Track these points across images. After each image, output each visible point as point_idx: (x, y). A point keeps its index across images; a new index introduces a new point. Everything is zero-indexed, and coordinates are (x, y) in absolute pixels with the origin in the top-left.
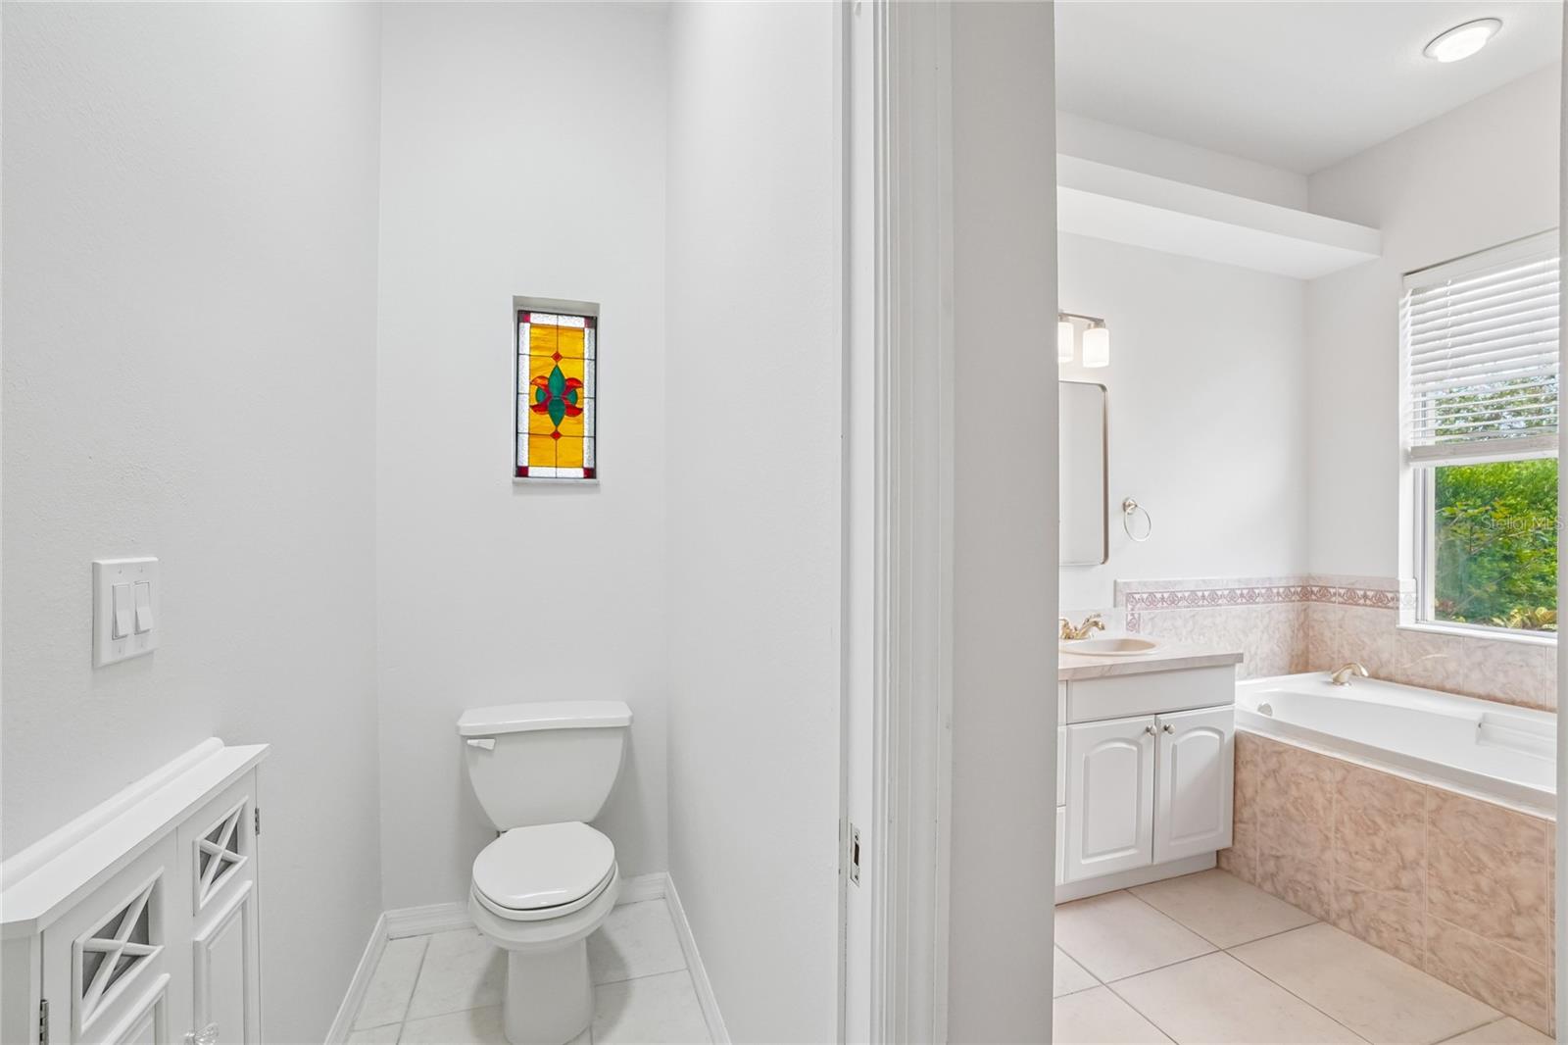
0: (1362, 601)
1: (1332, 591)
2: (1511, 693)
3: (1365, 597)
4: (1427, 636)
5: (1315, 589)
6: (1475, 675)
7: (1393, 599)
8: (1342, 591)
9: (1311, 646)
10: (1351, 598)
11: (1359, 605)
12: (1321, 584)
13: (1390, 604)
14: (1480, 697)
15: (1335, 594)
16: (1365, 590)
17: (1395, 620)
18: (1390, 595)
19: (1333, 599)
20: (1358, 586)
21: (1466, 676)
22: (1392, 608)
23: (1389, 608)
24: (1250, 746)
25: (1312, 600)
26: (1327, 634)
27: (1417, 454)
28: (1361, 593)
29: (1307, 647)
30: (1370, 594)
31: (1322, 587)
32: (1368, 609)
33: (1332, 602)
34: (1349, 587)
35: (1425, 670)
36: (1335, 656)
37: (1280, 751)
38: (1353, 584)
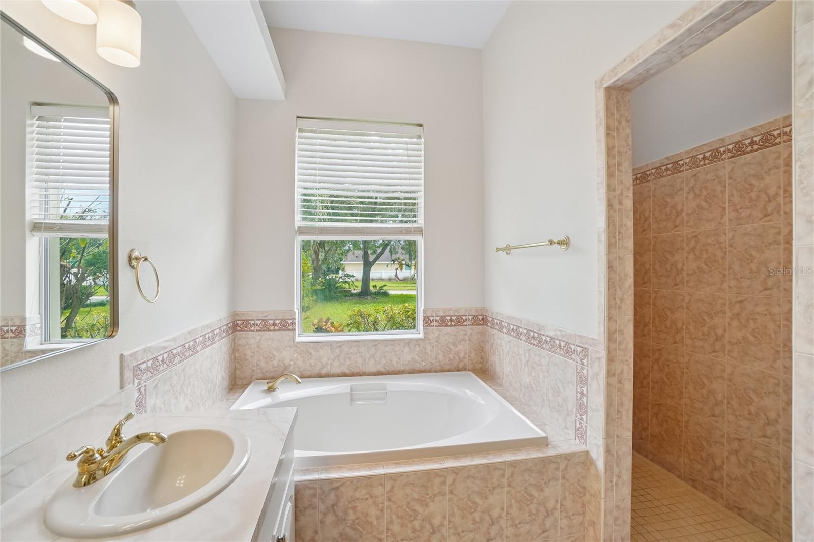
0: (272, 328)
1: (252, 322)
2: (352, 369)
3: (274, 324)
4: (312, 345)
5: (239, 323)
6: (336, 363)
7: (292, 324)
8: (259, 322)
9: (237, 364)
10: (265, 326)
11: (270, 330)
12: (244, 318)
13: (291, 328)
14: (339, 376)
15: (254, 325)
16: (274, 320)
17: (293, 338)
18: (290, 322)
19: (253, 328)
20: (269, 317)
21: (332, 364)
22: (292, 330)
23: (289, 330)
24: (308, 492)
25: (237, 331)
26: (249, 353)
27: (301, 231)
28: (271, 322)
29: (235, 366)
30: (277, 322)
31: (244, 320)
32: (276, 333)
33: (252, 331)
34: (263, 318)
35: (311, 366)
36: (255, 368)
37: (336, 486)
38: (266, 316)
